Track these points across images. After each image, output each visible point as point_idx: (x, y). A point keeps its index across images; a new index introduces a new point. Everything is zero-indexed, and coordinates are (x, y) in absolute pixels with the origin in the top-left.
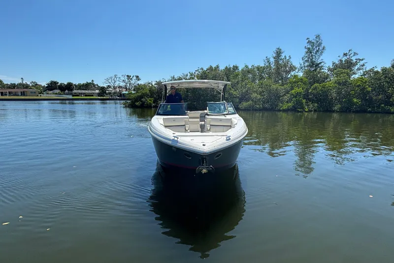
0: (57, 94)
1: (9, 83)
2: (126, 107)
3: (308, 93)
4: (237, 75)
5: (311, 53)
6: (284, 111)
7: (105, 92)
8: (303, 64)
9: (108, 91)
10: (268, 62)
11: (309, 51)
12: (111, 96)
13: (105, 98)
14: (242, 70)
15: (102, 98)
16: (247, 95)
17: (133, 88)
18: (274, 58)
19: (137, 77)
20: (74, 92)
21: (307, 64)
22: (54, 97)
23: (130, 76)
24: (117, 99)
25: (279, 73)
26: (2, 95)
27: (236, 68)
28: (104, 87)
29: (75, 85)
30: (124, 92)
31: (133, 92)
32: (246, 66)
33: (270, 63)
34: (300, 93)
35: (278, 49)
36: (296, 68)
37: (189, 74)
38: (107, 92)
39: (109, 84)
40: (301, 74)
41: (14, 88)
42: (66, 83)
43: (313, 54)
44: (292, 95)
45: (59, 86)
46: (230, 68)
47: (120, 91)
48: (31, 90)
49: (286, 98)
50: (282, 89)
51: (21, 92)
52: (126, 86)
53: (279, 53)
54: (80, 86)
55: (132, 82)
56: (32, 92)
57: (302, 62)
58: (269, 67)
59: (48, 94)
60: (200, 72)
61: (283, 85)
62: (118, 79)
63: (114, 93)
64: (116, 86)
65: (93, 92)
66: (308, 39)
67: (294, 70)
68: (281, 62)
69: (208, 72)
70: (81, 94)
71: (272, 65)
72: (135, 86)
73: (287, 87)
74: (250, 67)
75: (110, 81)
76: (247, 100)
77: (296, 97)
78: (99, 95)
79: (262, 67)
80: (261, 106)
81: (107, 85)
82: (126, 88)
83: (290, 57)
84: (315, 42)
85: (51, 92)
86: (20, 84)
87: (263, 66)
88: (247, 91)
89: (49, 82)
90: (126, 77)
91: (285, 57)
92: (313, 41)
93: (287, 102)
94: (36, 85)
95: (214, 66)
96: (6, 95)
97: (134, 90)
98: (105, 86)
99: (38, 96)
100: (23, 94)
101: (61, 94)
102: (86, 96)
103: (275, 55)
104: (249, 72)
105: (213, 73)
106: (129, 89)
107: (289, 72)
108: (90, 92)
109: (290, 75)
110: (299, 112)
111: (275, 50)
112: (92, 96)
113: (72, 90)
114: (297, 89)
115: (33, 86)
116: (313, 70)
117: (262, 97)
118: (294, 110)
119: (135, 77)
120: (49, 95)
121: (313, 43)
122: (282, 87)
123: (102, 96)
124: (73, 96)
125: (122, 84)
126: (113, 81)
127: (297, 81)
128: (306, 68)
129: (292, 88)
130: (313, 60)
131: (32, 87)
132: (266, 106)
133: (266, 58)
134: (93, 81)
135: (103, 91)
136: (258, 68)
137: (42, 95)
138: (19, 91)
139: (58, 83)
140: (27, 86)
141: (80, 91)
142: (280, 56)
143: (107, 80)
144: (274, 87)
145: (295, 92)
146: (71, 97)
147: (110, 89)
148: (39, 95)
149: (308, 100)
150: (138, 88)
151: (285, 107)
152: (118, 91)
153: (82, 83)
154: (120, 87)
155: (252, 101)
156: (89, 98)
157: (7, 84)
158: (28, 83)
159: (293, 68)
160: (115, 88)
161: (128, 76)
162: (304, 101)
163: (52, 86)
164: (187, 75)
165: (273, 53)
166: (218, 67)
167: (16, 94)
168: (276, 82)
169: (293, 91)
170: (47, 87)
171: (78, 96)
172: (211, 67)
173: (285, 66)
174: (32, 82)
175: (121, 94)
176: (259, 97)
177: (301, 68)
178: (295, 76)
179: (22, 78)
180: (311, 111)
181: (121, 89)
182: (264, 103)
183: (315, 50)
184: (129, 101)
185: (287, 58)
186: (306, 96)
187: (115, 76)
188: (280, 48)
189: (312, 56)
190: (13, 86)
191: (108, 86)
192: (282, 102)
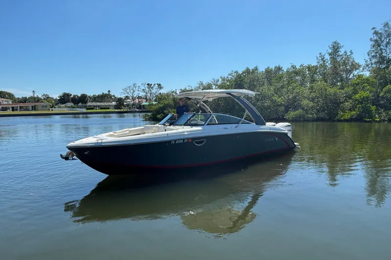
0: (69, 107)
1: (20, 97)
2: (146, 120)
3: (378, 96)
4: (281, 78)
5: (379, 46)
6: (346, 121)
7: (123, 104)
8: (369, 60)
9: (126, 102)
10: (322, 59)
11: (377, 44)
12: (130, 108)
13: (122, 110)
14: (287, 71)
15: (119, 110)
16: (296, 102)
17: (154, 99)
18: (330, 54)
19: (159, 85)
20: (88, 104)
21: (374, 60)
22: (66, 110)
23: (151, 85)
24: (136, 112)
25: (337, 74)
26: (13, 110)
27: (279, 69)
28: (122, 98)
29: (89, 97)
30: (144, 103)
31: (154, 103)
32: (294, 67)
33: (324, 61)
34: (367, 97)
35: (335, 43)
36: (359, 66)
37: (220, 80)
38: (125, 104)
39: (127, 95)
40: (367, 74)
41: (25, 102)
42: (79, 95)
43: (382, 47)
44: (356, 100)
45: (72, 98)
46: (271, 70)
47: (139, 102)
48: (43, 104)
49: (348, 105)
50: (342, 94)
51: (32, 106)
52: (146, 96)
53: (336, 48)
54: (95, 98)
55: (154, 91)
56: (43, 106)
57: (367, 58)
58: (324, 66)
59: (60, 107)
60: (234, 76)
61: (342, 88)
62: (137, 88)
63: (133, 105)
64: (135, 96)
65: (110, 104)
66: (374, 28)
67: (357, 69)
68: (339, 59)
69: (244, 76)
70: (96, 106)
71: (327, 64)
72: (156, 96)
73: (349, 90)
74: (298, 67)
75: (128, 91)
76: (295, 109)
77: (361, 103)
78: (116, 107)
79: (314, 67)
80: (315, 115)
81: (125, 95)
82: (146, 99)
83: (351, 52)
84: (383, 32)
85: (63, 105)
86: (31, 98)
87: (315, 64)
88: (295, 97)
89: (61, 94)
90: (146, 86)
91: (345, 52)
92: (380, 32)
93: (350, 110)
94: (48, 98)
95: (251, 68)
96: (17, 110)
97: (156, 100)
98: (123, 96)
99: (49, 110)
100: (34, 108)
101: (73, 107)
102: (101, 109)
103: (330, 51)
104: (297, 73)
105: (251, 76)
106: (150, 100)
107: (350, 71)
108: (106, 104)
109: (352, 75)
110: (366, 122)
111: (330, 44)
112: (109, 108)
113: (86, 102)
114: (363, 93)
115: (44, 99)
116: (384, 68)
117: (316, 105)
118: (359, 119)
119: (156, 85)
120: (61, 109)
121: (380, 33)
122: (343, 91)
123: (120, 108)
124: (88, 109)
125: (142, 94)
126: (132, 91)
127: (362, 82)
128: (374, 66)
129: (355, 92)
130: (383, 54)
131: (43, 101)
132: (322, 115)
133: (319, 55)
134: (109, 91)
135: (120, 102)
136: (309, 68)
137: (53, 109)
138: (30, 105)
139: (71, 95)
140: (38, 100)
141: (94, 104)
142: (338, 52)
143: (125, 90)
144: (331, 91)
145: (360, 97)
146: (84, 110)
147: (128, 100)
148: (51, 109)
149: (379, 106)
150: (160, 98)
151: (347, 116)
152: (137, 102)
153: (97, 95)
154: (139, 98)
155: (303, 109)
156: (105, 112)
157: (18, 98)
158: (40, 96)
159: (355, 66)
160: (133, 99)
161: (148, 84)
162: (373, 108)
163: (65, 99)
164: (218, 81)
165: (328, 48)
166: (256, 69)
167: (27, 109)
168: (334, 85)
169: (357, 96)
170: (59, 100)
171: (93, 109)
172: (248, 69)
173: (345, 64)
174: (44, 94)
175: (140, 106)
176: (311, 104)
177: (367, 65)
178: (359, 76)
179: (33, 91)
180: (384, 121)
181: (140, 100)
182: (318, 111)
183: (385, 42)
184: (149, 114)
185: (348, 54)
186: (376, 102)
187: (134, 85)
188: (338, 41)
189: (381, 50)
190: (25, 100)
191: (126, 97)
192: (343, 110)
